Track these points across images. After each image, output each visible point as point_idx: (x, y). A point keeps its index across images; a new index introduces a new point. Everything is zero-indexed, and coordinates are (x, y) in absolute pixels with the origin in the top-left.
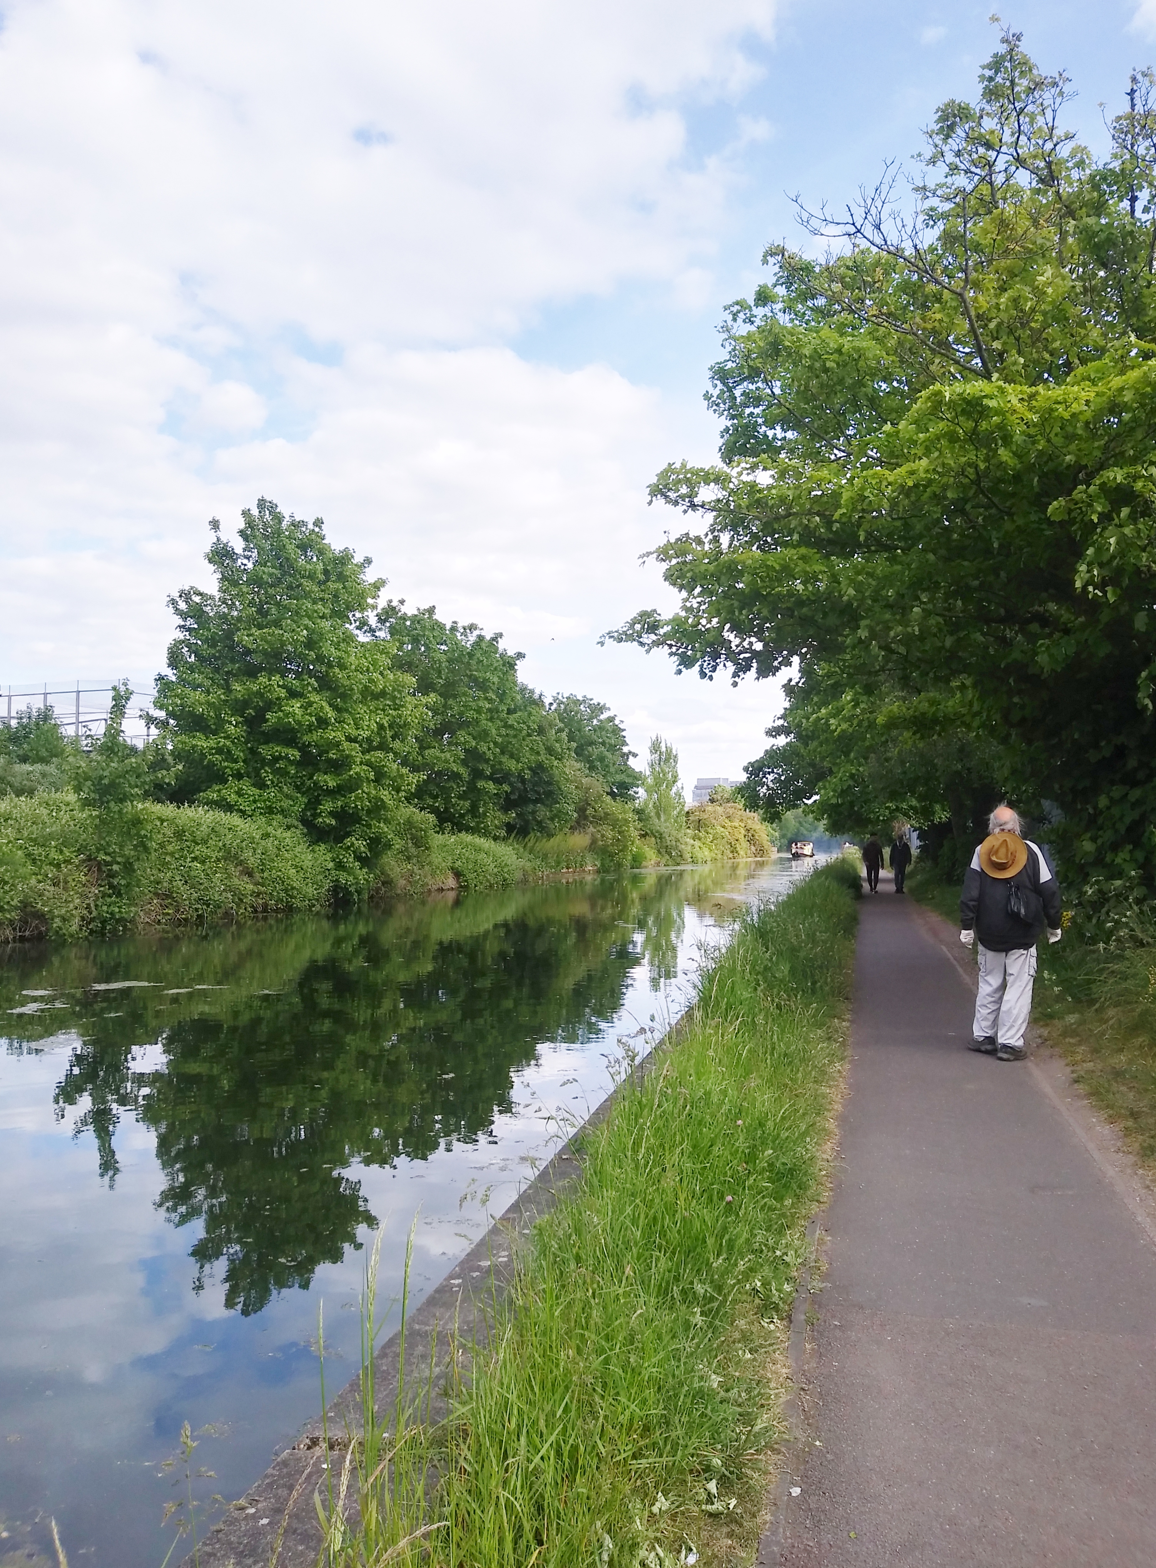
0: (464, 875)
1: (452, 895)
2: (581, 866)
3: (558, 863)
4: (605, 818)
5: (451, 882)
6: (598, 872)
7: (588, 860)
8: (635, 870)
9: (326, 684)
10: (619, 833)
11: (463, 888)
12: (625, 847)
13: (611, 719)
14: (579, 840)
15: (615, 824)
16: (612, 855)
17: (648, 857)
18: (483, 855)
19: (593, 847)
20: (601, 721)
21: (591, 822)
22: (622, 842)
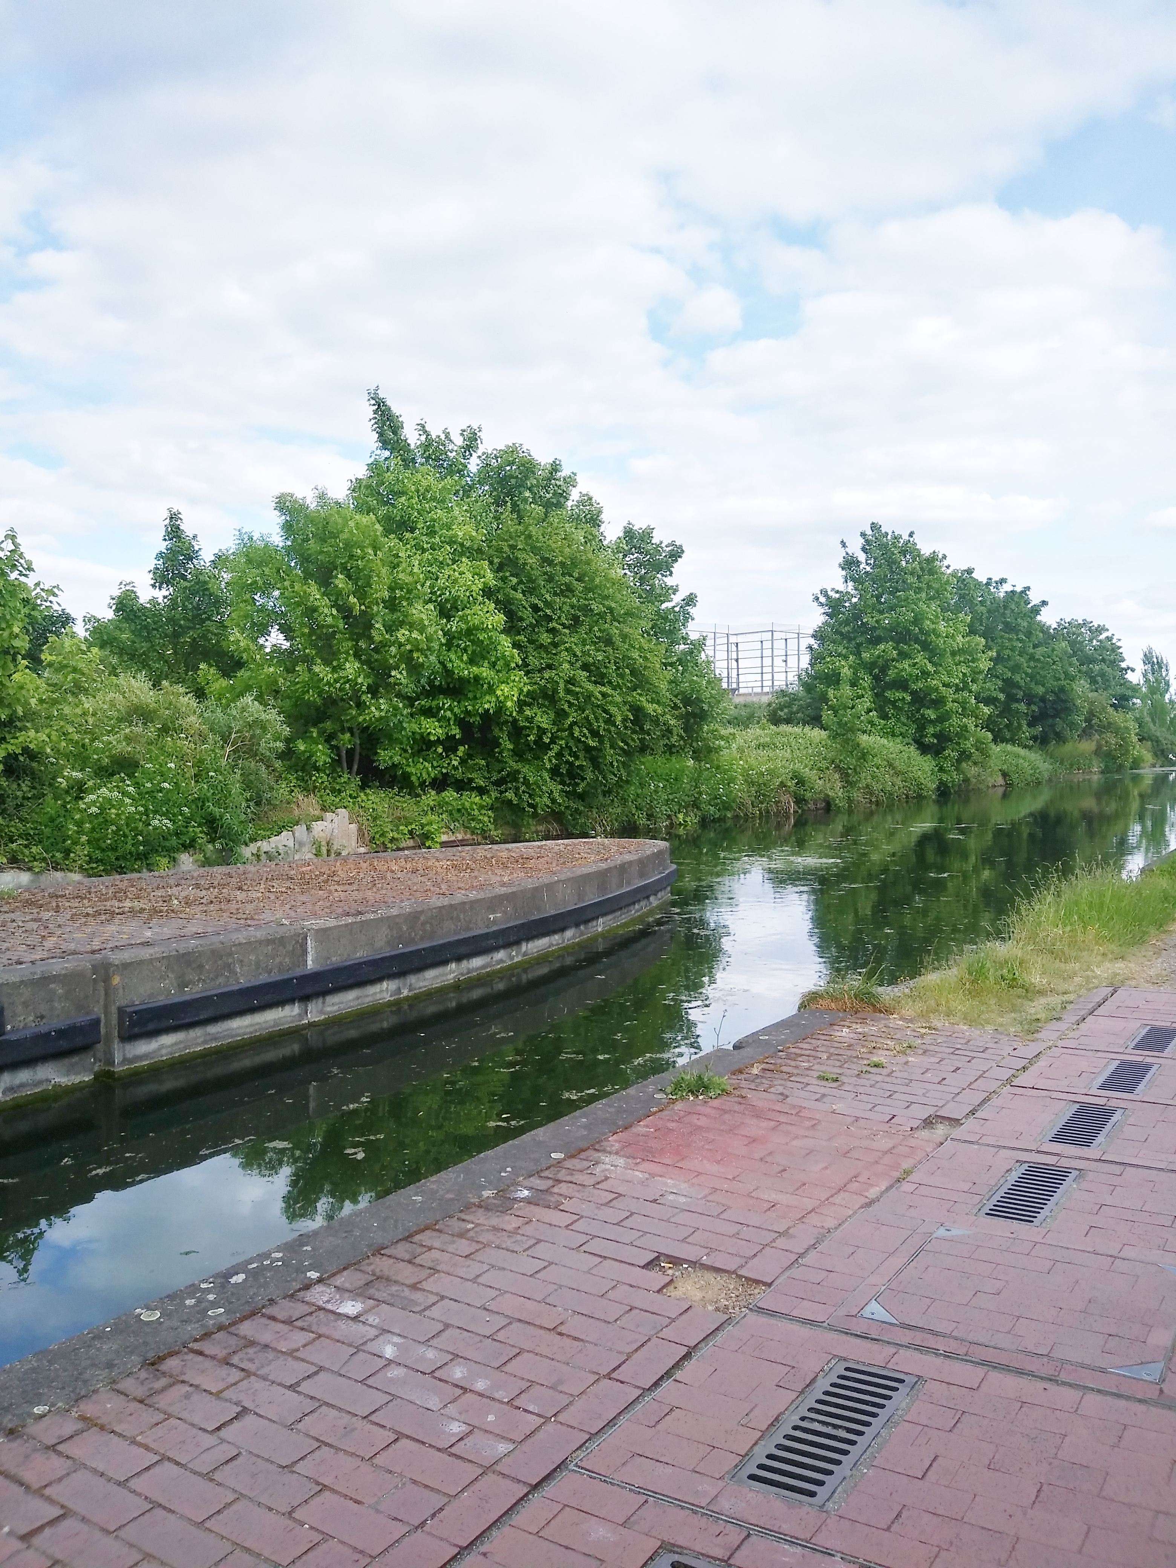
0: (1009, 776)
1: (1000, 790)
2: (1089, 768)
3: (1072, 765)
4: (1109, 727)
5: (1000, 781)
6: (1102, 772)
7: (1094, 763)
8: (1134, 771)
9: (926, 646)
10: (1122, 739)
11: (1009, 785)
12: (1127, 751)
13: (1109, 639)
14: (1087, 746)
15: (1117, 731)
16: (1115, 758)
17: (1145, 758)
18: (1021, 761)
19: (1097, 752)
20: (1101, 641)
21: (1096, 731)
22: (1124, 747)
